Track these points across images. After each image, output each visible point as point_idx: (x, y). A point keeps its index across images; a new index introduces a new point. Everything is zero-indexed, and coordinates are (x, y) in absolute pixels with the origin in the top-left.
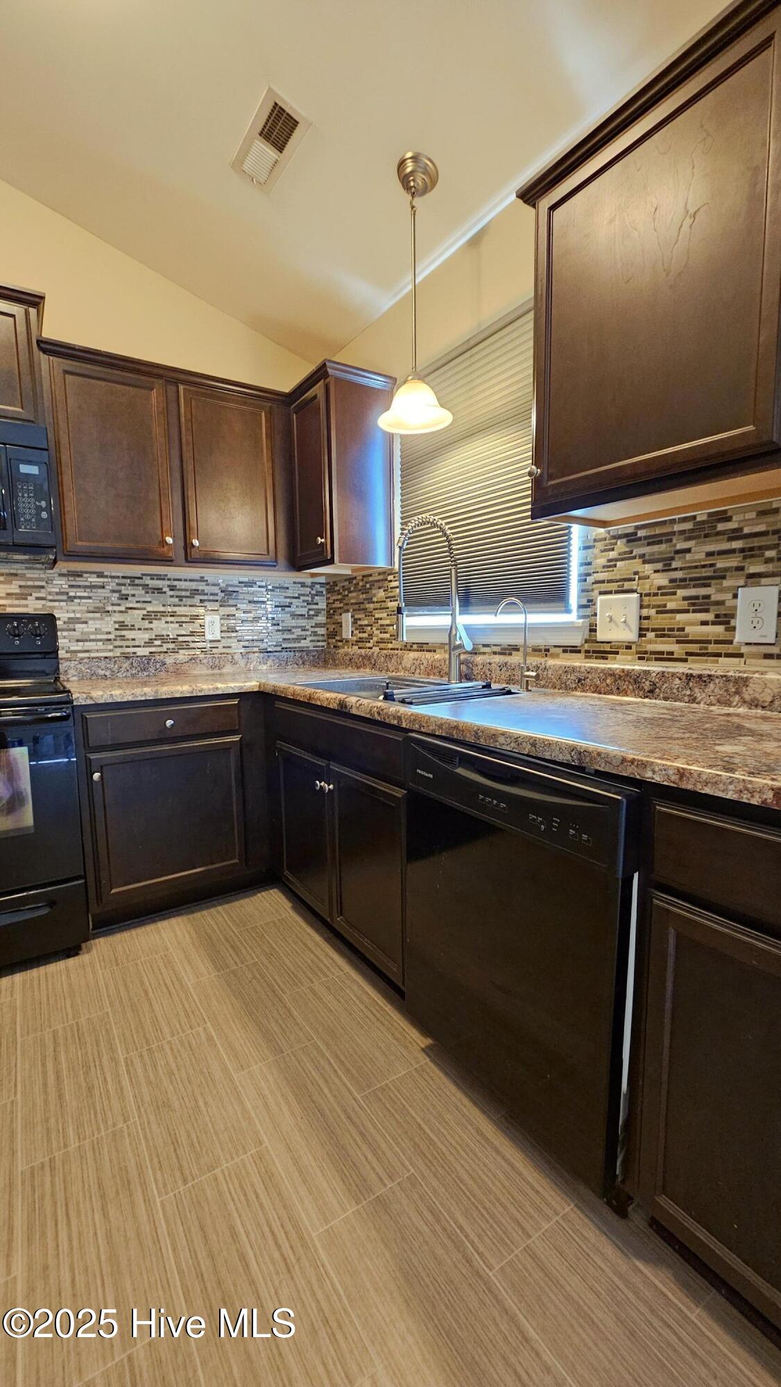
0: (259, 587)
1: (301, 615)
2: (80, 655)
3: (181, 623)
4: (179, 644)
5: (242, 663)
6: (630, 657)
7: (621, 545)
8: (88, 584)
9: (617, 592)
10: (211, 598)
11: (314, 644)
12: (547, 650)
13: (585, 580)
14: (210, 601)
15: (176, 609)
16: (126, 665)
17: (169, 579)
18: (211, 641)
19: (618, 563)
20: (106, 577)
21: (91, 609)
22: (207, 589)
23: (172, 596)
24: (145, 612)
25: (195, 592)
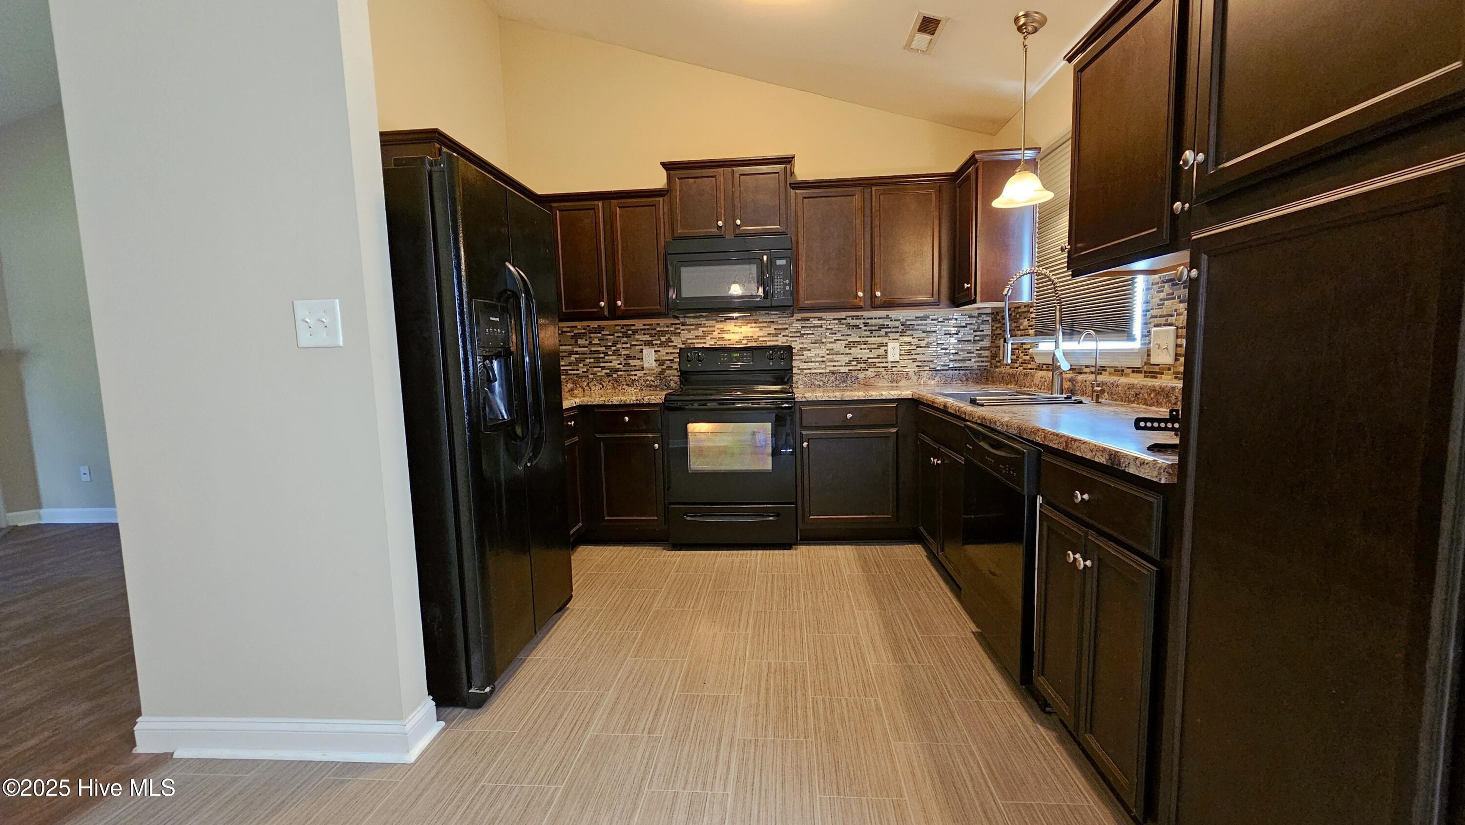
0: (932, 320)
1: (968, 341)
2: (806, 371)
3: (871, 349)
4: (868, 364)
5: (915, 378)
6: (1169, 377)
7: (1167, 288)
8: (812, 325)
9: (1165, 325)
10: (894, 330)
11: (978, 364)
12: (1123, 371)
13: (1146, 315)
14: (892, 332)
15: (868, 339)
16: (832, 378)
17: (864, 319)
18: (892, 362)
19: (1165, 302)
20: (824, 319)
21: (813, 341)
22: (890, 323)
23: (865, 330)
24: (847, 342)
25: (882, 327)
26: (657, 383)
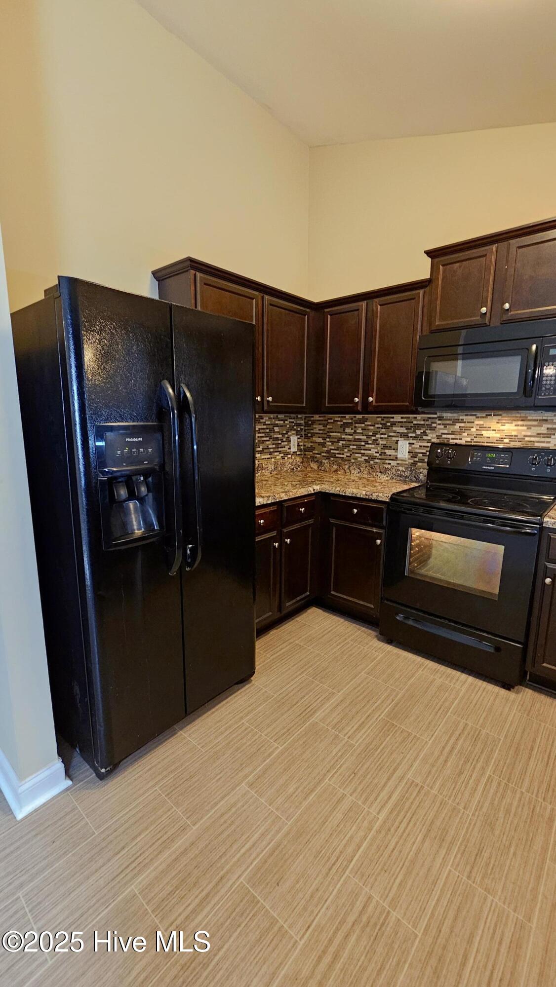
26: (407, 473)
